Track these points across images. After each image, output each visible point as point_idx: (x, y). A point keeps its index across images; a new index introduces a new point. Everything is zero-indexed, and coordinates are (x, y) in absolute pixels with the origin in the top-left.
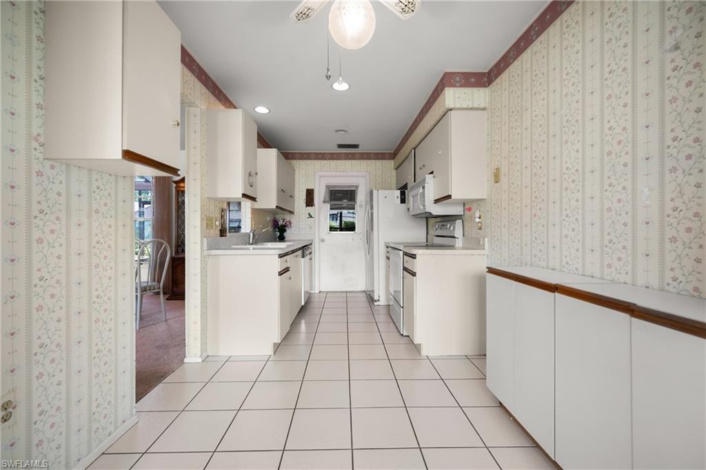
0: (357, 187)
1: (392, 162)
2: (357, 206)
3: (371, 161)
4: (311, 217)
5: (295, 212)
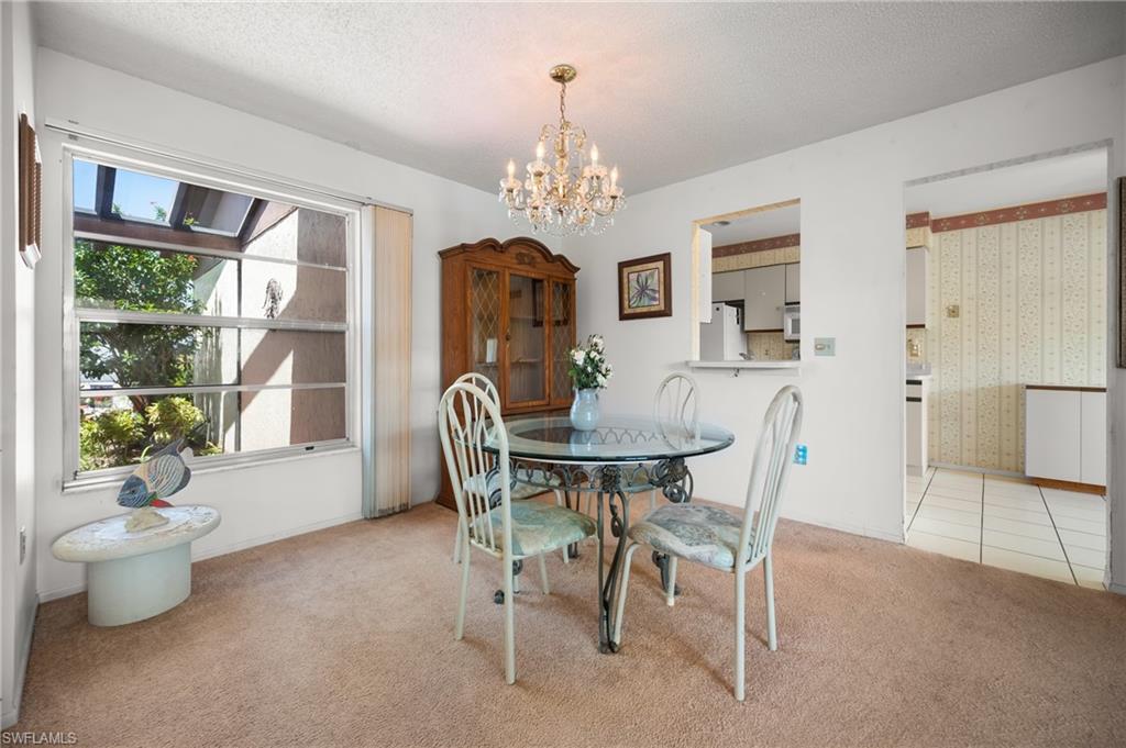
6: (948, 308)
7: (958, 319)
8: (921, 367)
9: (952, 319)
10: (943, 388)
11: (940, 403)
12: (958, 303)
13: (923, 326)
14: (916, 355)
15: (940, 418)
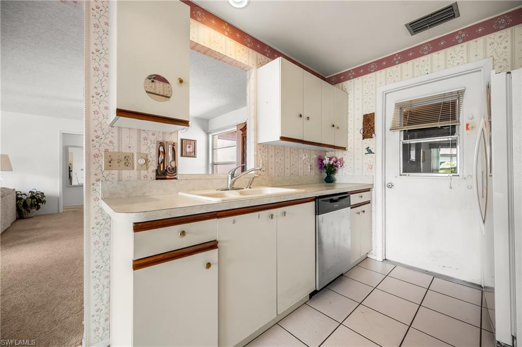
0: (460, 94)
2: (461, 129)
3: (498, 34)
4: (370, 152)
5: (349, 148)
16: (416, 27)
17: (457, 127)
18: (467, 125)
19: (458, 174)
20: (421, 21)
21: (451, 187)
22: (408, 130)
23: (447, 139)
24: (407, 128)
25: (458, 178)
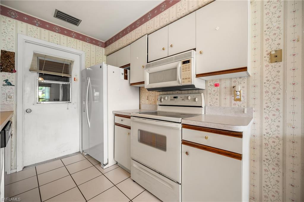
1: (103, 50)
2: (72, 80)
4: (9, 84)
6: (270, 54)
7: (281, 64)
8: (244, 112)
9: (273, 64)
10: (264, 132)
11: (261, 146)
12: (281, 47)
13: (245, 69)
14: (239, 100)
15: (261, 160)
16: (59, 15)
17: (70, 78)
18: (75, 78)
19: (71, 102)
20: (61, 13)
21: (68, 109)
22: (45, 74)
23: (65, 84)
24: (44, 72)
25: (70, 103)
